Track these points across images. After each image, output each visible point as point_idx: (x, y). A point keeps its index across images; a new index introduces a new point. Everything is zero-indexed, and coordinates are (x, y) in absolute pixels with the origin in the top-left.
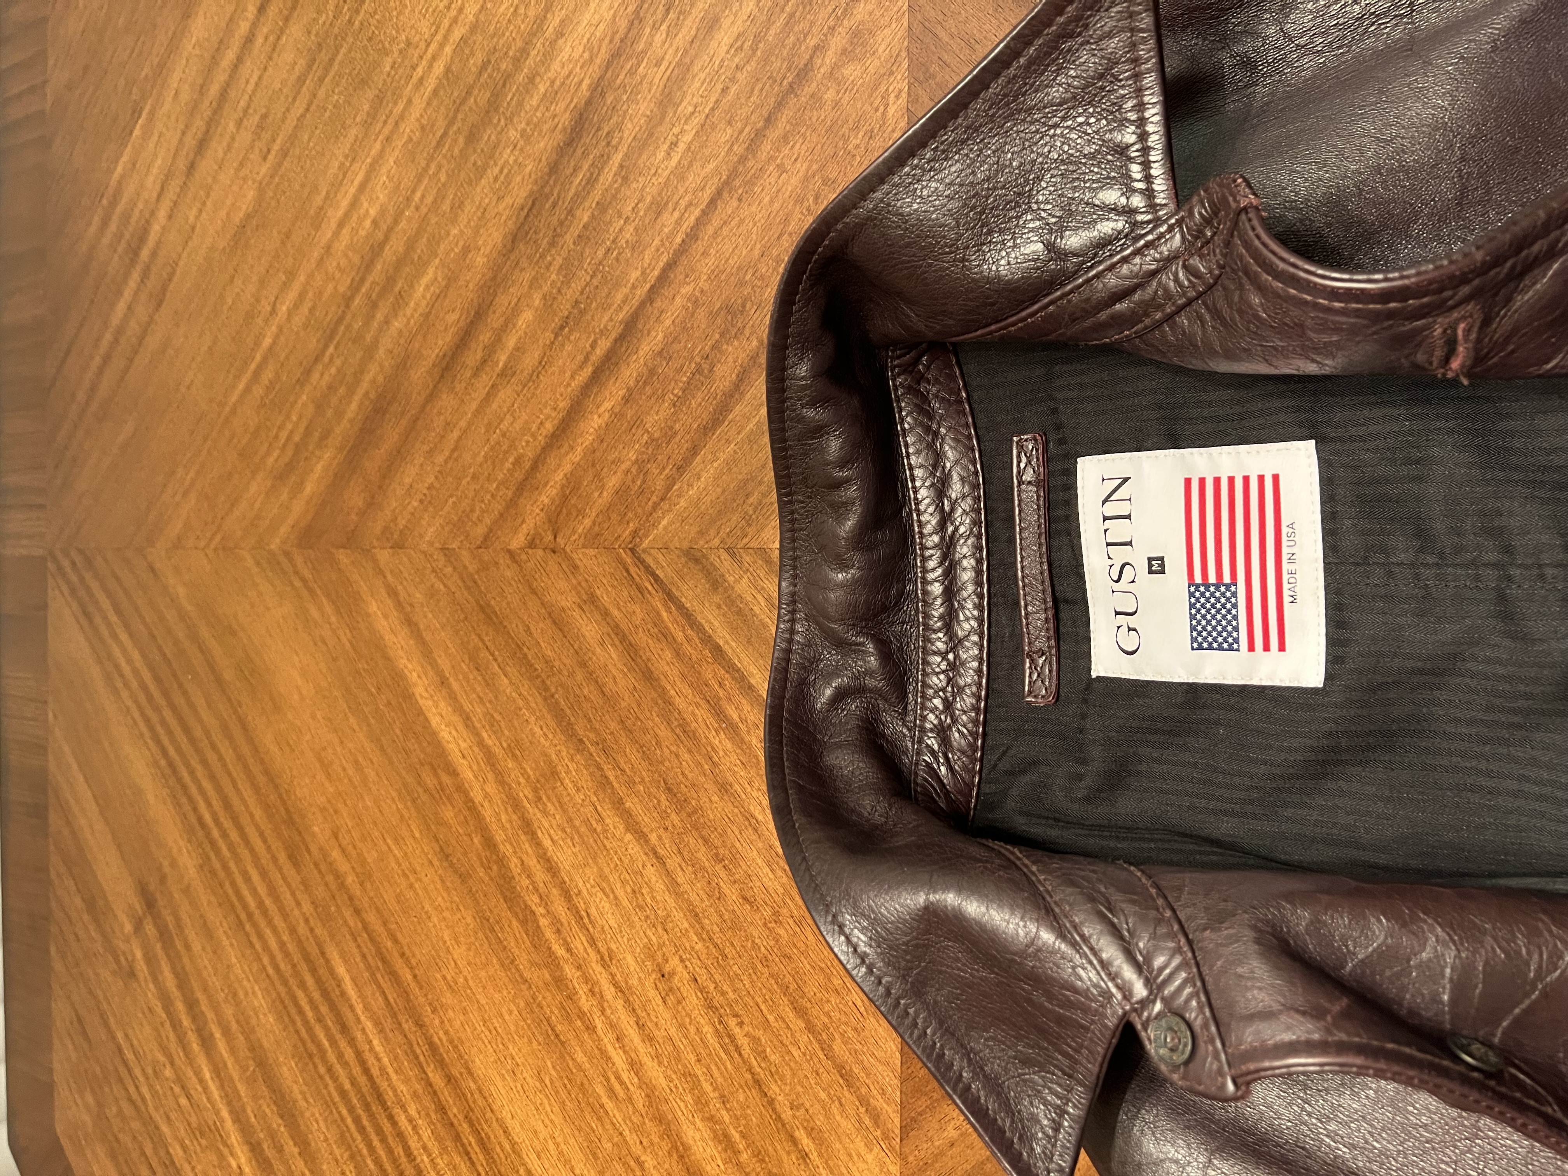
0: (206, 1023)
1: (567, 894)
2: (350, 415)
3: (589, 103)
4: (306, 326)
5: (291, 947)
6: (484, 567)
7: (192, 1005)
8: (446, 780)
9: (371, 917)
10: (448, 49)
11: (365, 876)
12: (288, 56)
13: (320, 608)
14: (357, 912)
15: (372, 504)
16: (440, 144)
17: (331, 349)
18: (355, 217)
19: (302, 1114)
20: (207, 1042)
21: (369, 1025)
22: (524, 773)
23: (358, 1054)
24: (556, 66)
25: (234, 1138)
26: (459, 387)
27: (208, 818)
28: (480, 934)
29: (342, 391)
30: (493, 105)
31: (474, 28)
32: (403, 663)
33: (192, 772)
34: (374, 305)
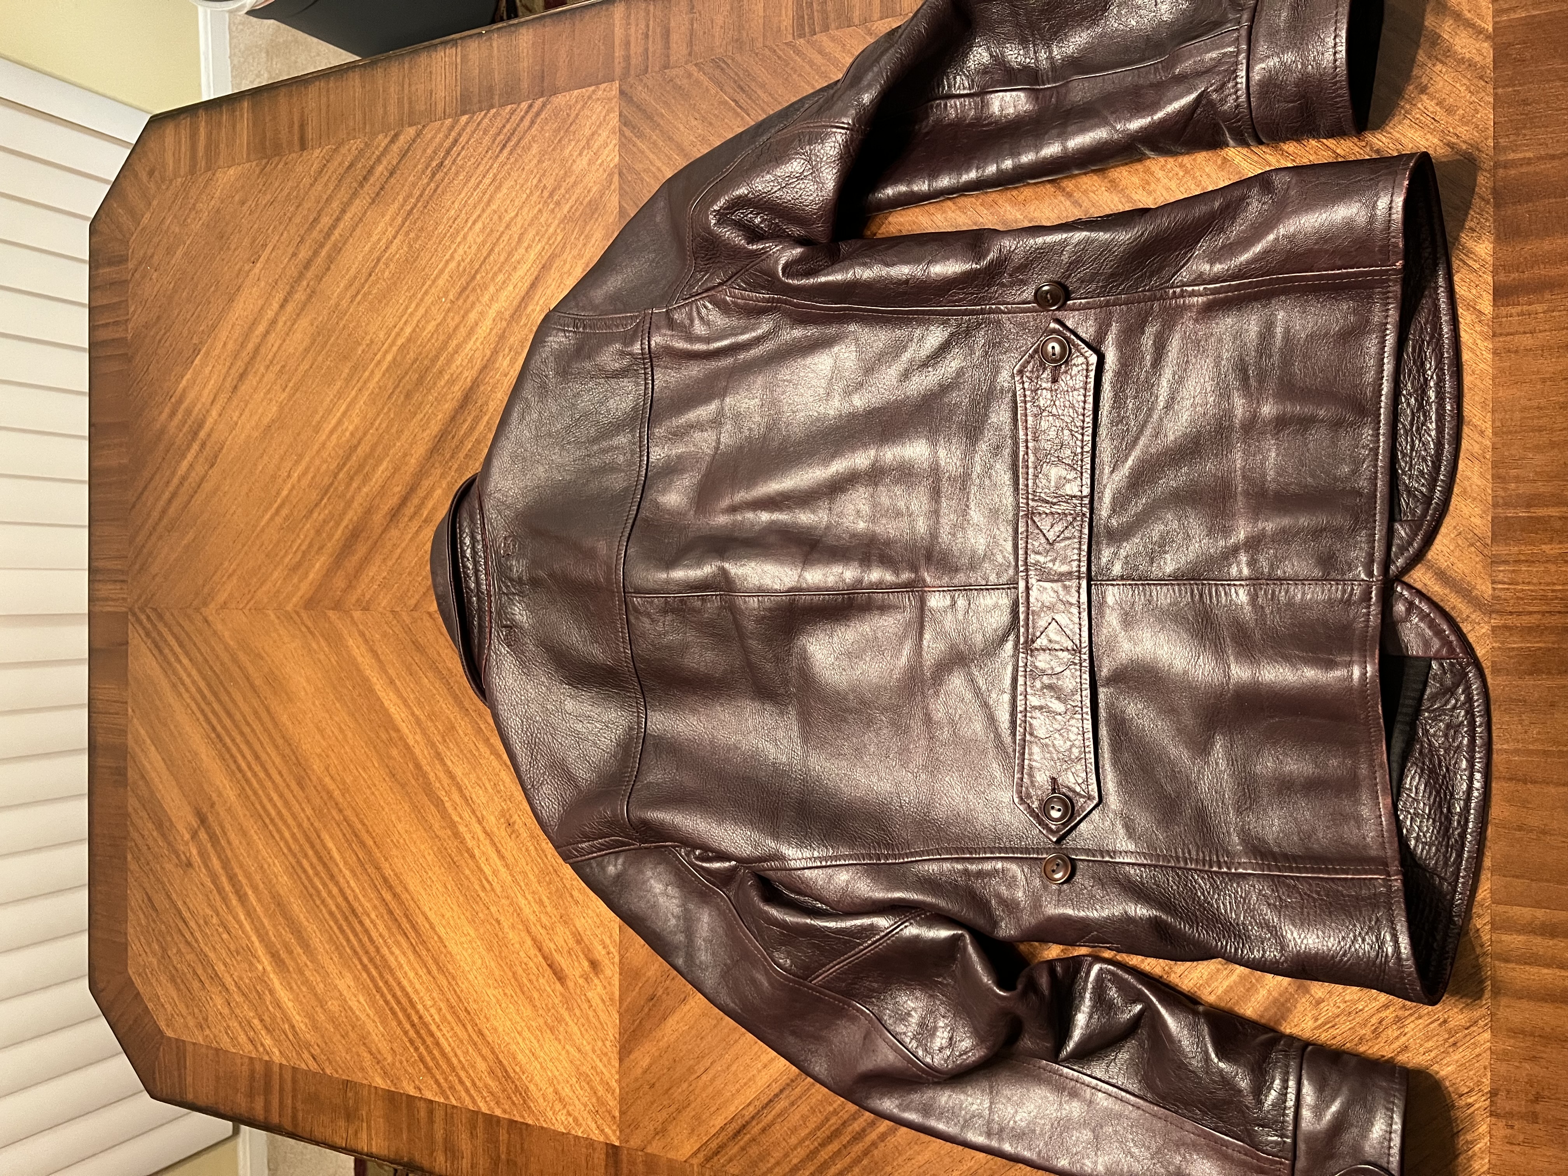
0: (242, 887)
1: (460, 789)
2: (336, 537)
3: (471, 388)
4: (310, 486)
5: (299, 836)
6: (414, 621)
7: (232, 878)
8: (394, 734)
9: (349, 813)
10: (395, 349)
11: (345, 791)
12: (298, 336)
13: (318, 643)
14: (341, 811)
15: (350, 586)
16: (389, 397)
17: (325, 500)
18: (340, 430)
19: (306, 930)
20: (242, 898)
21: (347, 873)
22: (436, 728)
23: (341, 891)
24: (454, 366)
25: (261, 951)
26: (401, 526)
27: (244, 765)
28: (413, 816)
29: (332, 524)
30: (420, 381)
31: (409, 340)
32: (368, 672)
33: (233, 740)
34: (352, 479)
